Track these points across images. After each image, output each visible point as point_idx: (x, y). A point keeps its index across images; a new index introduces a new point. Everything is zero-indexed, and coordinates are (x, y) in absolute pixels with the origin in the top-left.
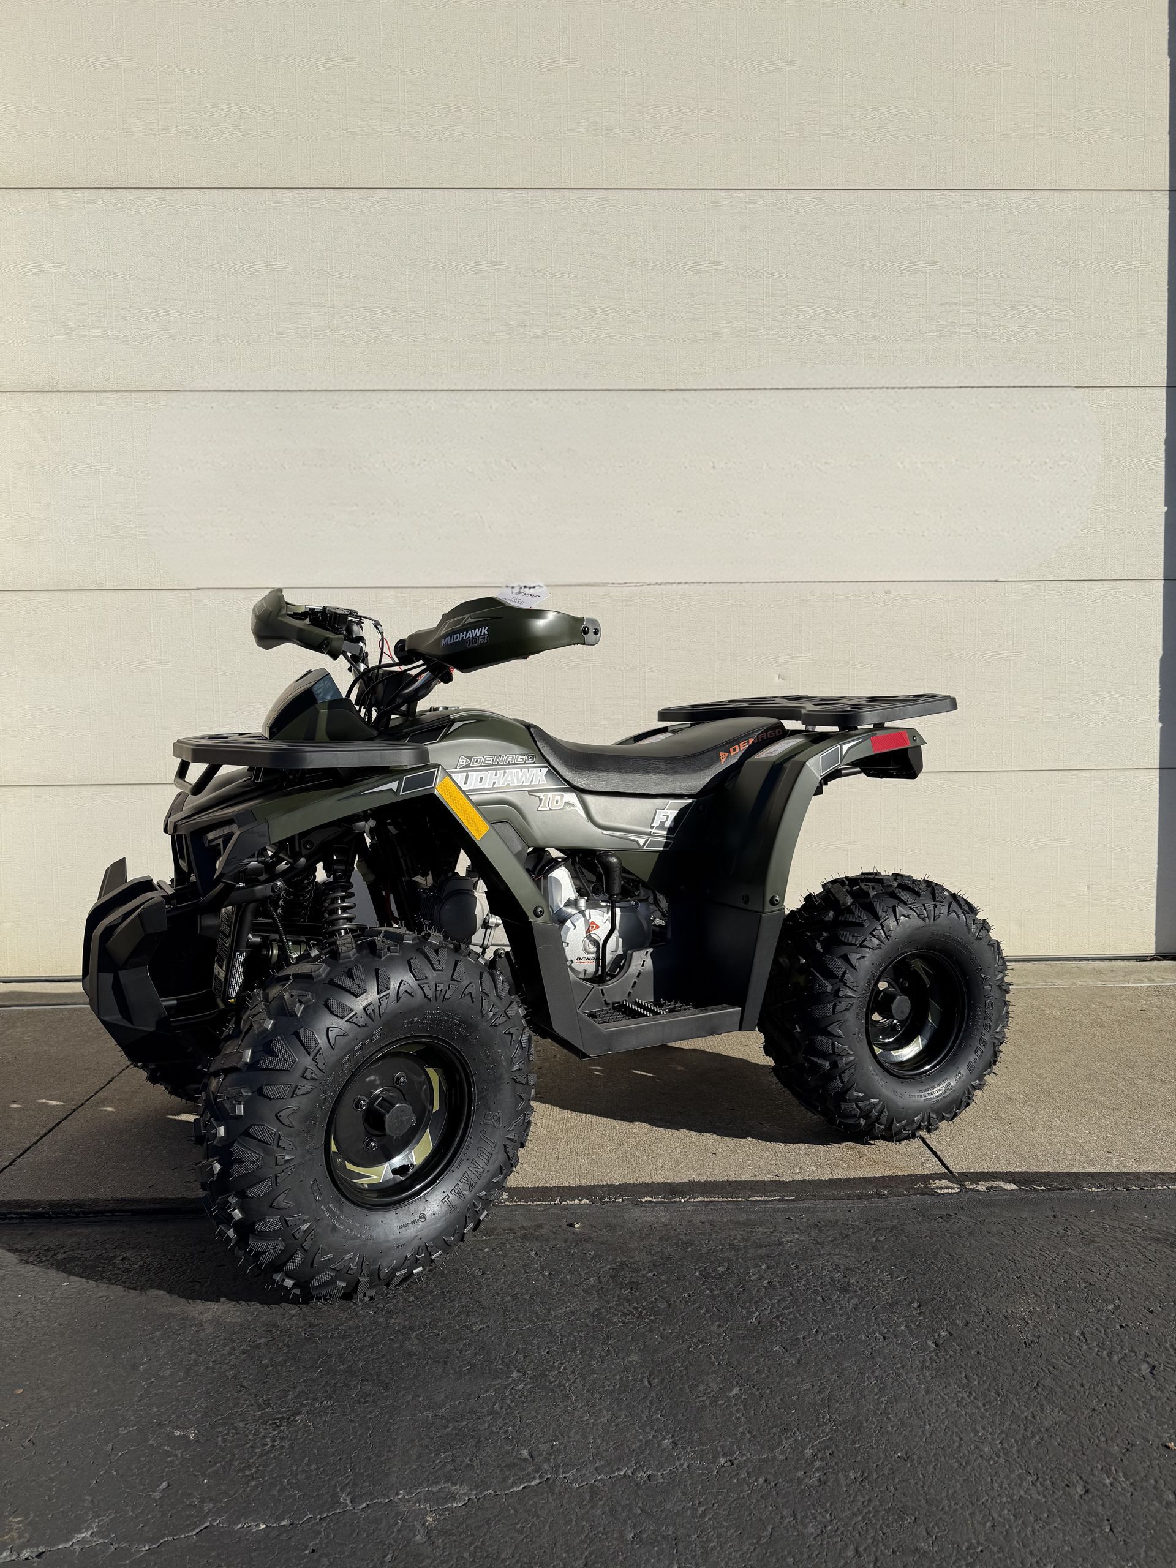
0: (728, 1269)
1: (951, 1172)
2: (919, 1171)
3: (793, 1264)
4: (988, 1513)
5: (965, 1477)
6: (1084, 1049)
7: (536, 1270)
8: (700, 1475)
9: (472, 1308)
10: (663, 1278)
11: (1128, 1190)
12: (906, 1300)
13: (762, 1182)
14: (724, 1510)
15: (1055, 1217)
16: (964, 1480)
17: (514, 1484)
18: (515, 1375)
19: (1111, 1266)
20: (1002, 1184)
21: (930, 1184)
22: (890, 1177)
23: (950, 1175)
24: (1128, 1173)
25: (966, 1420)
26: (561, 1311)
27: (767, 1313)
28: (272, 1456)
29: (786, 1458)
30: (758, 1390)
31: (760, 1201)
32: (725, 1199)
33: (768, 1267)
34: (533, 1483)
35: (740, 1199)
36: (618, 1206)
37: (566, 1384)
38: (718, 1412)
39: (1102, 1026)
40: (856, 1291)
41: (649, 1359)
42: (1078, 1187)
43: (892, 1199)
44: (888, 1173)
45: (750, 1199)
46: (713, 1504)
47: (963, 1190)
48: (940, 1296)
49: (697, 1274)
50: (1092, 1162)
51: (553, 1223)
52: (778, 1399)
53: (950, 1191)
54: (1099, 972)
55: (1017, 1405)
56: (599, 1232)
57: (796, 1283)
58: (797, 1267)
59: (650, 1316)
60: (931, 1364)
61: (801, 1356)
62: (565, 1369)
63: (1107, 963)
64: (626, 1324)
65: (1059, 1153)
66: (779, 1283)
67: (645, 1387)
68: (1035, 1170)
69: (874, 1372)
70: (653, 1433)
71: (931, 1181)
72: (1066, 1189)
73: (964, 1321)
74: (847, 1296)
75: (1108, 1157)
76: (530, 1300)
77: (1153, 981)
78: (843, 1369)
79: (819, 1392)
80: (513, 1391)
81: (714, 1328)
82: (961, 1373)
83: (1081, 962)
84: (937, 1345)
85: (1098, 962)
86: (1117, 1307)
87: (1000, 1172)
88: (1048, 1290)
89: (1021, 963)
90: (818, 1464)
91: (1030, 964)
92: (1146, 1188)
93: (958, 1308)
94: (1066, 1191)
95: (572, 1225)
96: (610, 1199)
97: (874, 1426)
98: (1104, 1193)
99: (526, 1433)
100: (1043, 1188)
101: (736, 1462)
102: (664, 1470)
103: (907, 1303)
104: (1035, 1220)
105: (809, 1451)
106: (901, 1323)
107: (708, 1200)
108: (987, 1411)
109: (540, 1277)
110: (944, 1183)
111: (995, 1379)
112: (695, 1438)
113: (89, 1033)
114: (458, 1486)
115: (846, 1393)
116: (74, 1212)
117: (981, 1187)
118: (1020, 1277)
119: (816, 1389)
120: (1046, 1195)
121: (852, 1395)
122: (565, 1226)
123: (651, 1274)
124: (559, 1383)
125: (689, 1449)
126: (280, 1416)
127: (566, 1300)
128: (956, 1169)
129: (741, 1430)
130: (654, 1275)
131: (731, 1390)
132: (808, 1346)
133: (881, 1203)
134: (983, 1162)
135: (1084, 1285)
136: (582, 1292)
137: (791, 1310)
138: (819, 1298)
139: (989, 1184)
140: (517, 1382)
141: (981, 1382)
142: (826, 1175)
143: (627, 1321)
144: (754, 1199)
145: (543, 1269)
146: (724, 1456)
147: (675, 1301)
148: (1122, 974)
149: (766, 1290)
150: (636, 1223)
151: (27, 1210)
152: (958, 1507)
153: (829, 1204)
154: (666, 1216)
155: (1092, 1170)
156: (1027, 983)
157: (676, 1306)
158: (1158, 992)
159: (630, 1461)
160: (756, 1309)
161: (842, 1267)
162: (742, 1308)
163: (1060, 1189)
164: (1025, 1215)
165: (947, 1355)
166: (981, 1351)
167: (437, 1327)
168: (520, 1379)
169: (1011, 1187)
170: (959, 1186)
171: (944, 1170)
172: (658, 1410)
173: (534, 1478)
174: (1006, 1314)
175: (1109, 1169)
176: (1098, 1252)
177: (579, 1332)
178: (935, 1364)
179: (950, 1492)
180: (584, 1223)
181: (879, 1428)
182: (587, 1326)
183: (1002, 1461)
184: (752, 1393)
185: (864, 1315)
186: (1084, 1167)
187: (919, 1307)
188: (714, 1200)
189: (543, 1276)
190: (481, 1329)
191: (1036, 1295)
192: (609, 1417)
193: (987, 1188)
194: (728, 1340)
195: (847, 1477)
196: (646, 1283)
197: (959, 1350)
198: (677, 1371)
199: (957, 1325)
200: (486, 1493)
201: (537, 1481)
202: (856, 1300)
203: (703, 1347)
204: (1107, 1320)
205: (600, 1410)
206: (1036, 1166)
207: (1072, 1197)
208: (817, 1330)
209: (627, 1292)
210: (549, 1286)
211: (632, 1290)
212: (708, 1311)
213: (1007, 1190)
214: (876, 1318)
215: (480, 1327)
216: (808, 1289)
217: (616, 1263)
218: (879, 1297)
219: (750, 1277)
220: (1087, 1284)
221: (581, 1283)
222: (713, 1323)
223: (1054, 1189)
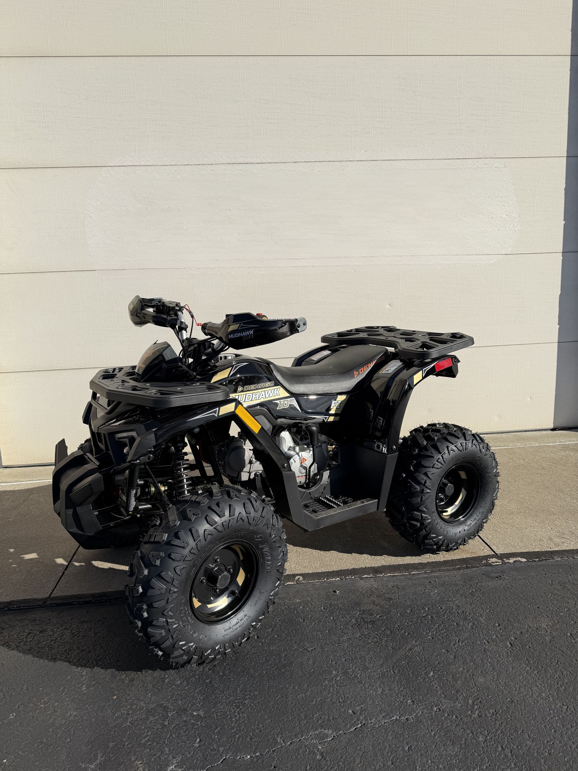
0: (411, 611)
1: (496, 554)
2: (482, 554)
3: (439, 606)
4: (551, 725)
5: (538, 709)
6: (539, 482)
7: (326, 617)
8: (428, 716)
9: (305, 639)
10: (385, 617)
11: (574, 558)
12: (492, 622)
13: (414, 564)
14: (442, 733)
15: (546, 574)
16: (538, 710)
17: (350, 728)
18: (334, 672)
19: (576, 599)
20: (520, 559)
21: (489, 561)
22: (470, 558)
23: (496, 556)
24: (573, 550)
25: (532, 681)
26: (344, 638)
27: (435, 633)
28: (241, 722)
29: (462, 705)
30: (441, 672)
31: (415, 574)
32: (400, 574)
33: (429, 609)
34: (359, 726)
35: (406, 574)
36: (353, 580)
37: (358, 675)
38: (427, 685)
39: (544, 469)
40: (470, 619)
41: (390, 660)
42: (553, 558)
43: (473, 569)
44: (469, 556)
45: (411, 573)
46: (437, 730)
47: (504, 563)
48: (507, 619)
49: (399, 615)
50: (557, 545)
51: (326, 591)
52: (451, 676)
53: (498, 564)
55: (551, 672)
56: (348, 594)
57: (443, 616)
58: (441, 608)
59: (385, 638)
60: (511, 654)
61: (455, 654)
62: (355, 668)
63: (539, 432)
64: (375, 643)
65: (541, 541)
66: (436, 617)
67: (392, 674)
68: (532, 550)
69: (488, 660)
70: (402, 697)
71: (489, 559)
72: (548, 560)
73: (520, 631)
74: (467, 622)
75: (562, 542)
76: (329, 634)
77: (561, 442)
78: (475, 660)
79: (467, 672)
80: (336, 681)
81: (414, 642)
82: (524, 658)
83: (526, 433)
84: (511, 645)
87: (517, 553)
88: (552, 613)
89: (500, 434)
90: (476, 707)
91: (504, 434)
93: (515, 625)
95: (335, 592)
96: (349, 577)
97: (494, 687)
98: (564, 560)
99: (348, 702)
100: (537, 559)
101: (441, 709)
102: (412, 715)
104: (537, 577)
105: (470, 701)
106: (494, 634)
107: (393, 575)
108: (539, 676)
110: (494, 560)
111: (539, 660)
112: (421, 698)
114: (327, 730)
115: (479, 671)
116: (104, 600)
117: (511, 561)
118: (538, 608)
119: (466, 670)
120: (539, 563)
121: (482, 672)
122: (332, 592)
123: (378, 616)
124: (355, 675)
125: (420, 704)
126: (238, 701)
127: (345, 632)
128: (499, 552)
129: (439, 693)
130: (380, 616)
131: (430, 674)
132: (457, 649)
133: (468, 571)
134: (509, 547)
135: (566, 610)
136: (351, 627)
137: (445, 631)
138: (455, 624)
139: (514, 559)
140: (336, 676)
141: (534, 662)
142: (442, 559)
143: (375, 641)
144: (413, 573)
145: (330, 616)
146: (436, 706)
147: (393, 630)
148: (547, 438)
149: (431, 621)
150: (363, 589)
151: (81, 600)
152: (538, 723)
153: (447, 573)
154: (375, 584)
155: (557, 549)
157: (394, 632)
158: (565, 448)
159: (396, 712)
160: (429, 631)
161: (461, 607)
162: (423, 631)
163: (545, 560)
164: (533, 574)
165: (517, 649)
166: (530, 646)
167: (292, 650)
168: (337, 675)
169: (524, 560)
170: (501, 561)
171: (493, 553)
172: (401, 686)
173: (358, 724)
174: (537, 627)
175: (564, 548)
176: (569, 592)
177: (356, 648)
178: (513, 654)
179: (534, 716)
180: (340, 590)
181: (497, 688)
182: (359, 645)
183: (551, 700)
184: (439, 674)
185: (476, 631)
186: (553, 548)
187: (499, 625)
188: (395, 574)
189: (331, 620)
190: (312, 650)
191: (547, 616)
192: (381, 691)
193: (514, 562)
194: (422, 648)
195: (489, 713)
196: (378, 621)
197: (521, 647)
198: (404, 666)
199: (518, 634)
200: (340, 732)
201: (360, 725)
202: (471, 624)
203: (412, 653)
205: (376, 687)
206: (532, 548)
207: (551, 563)
208: (458, 641)
209: (371, 626)
210: (335, 625)
211: (372, 625)
212: (409, 634)
213: (522, 562)
214: (482, 633)
215: (311, 649)
216: (449, 619)
217: (361, 611)
218: (480, 621)
219: (422, 615)
220: (568, 609)
221: (349, 623)
222: (413, 640)
223: (543, 560)
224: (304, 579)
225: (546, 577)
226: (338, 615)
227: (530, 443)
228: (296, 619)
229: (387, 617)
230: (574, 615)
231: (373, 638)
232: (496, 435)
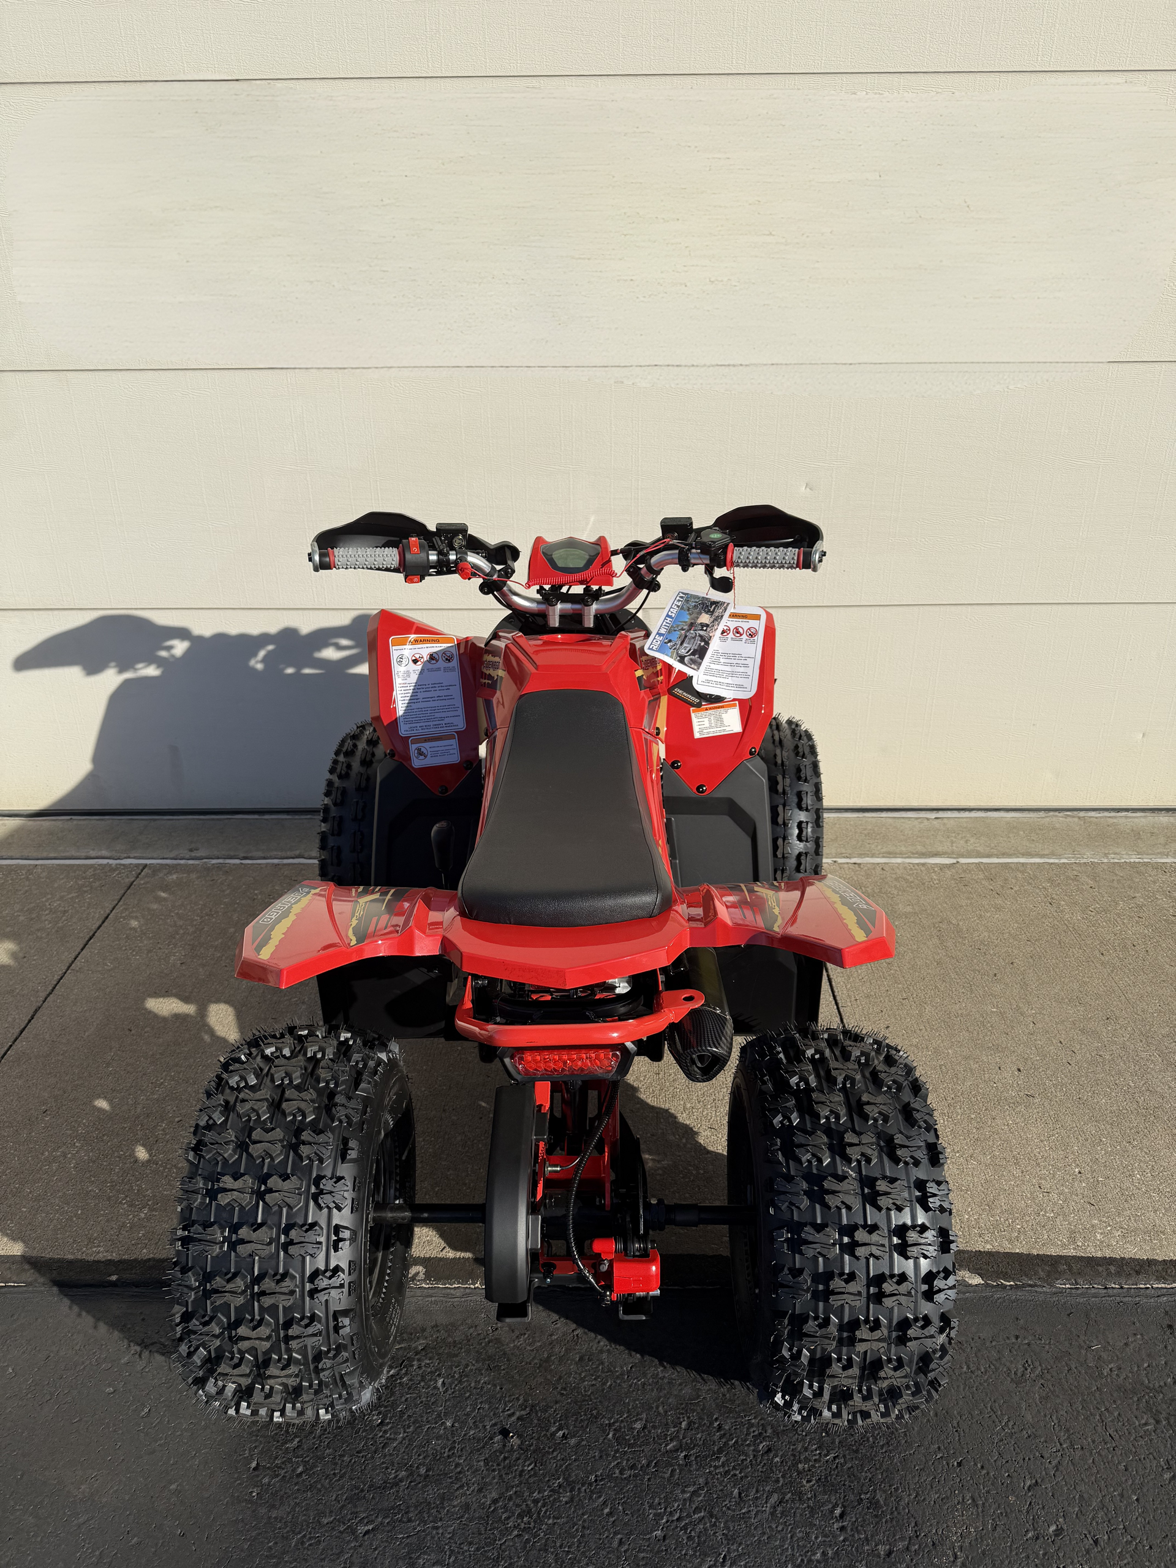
0: (645, 1428)
3: (716, 1419)
7: (439, 1416)
9: (362, 1491)
10: (573, 1441)
11: (1106, 1288)
12: (830, 1502)
15: (1017, 1337)
20: (971, 1276)
24: (1111, 1261)
26: (456, 1503)
27: (675, 1518)
33: (689, 1424)
35: (676, 1287)
39: (1125, 947)
42: (1051, 1281)
48: (868, 1496)
49: (611, 1435)
50: (1073, 1235)
51: (469, 1321)
54: (1136, 834)
57: (714, 1460)
58: (720, 1427)
59: (549, 1518)
65: (1039, 1215)
66: (696, 1457)
68: (1007, 1247)
72: (1037, 1286)
73: (888, 1547)
75: (1093, 1226)
81: (615, 1544)
85: (1139, 814)
86: (1059, 1532)
88: (988, 1492)
89: (1052, 813)
92: (1126, 1286)
93: (884, 1520)
94: (1036, 1289)
98: (1079, 1292)
100: (1012, 1283)
103: (830, 1506)
104: (994, 1343)
106: (818, 1548)
109: (442, 1432)
113: (21, 918)
120: (1013, 1295)
123: (560, 1433)
127: (464, 1480)
130: (564, 1434)
135: (1028, 1483)
136: (482, 1463)
137: (702, 1514)
143: (523, 1526)
144: (690, 1287)
148: (1162, 840)
149: (680, 1471)
155: (1072, 1252)
156: (1053, 854)
157: (580, 1500)
160: (665, 1509)
161: (769, 1431)
162: (651, 1507)
167: (322, 1526)
169: (976, 1280)
174: (935, 1538)
175: (1091, 1251)
176: (1054, 1418)
177: (470, 1543)
182: (480, 1534)
185: (780, 1528)
186: (1064, 1246)
187: (842, 1515)
189: (446, 1428)
190: (367, 1532)
196: (553, 1451)
199: (879, 1556)
202: (775, 1498)
204: (1045, 1554)
206: (1010, 1241)
207: (1042, 1298)
208: (725, 1556)
209: (530, 1468)
210: (449, 1450)
211: (535, 1466)
212: (610, 1514)
213: (971, 1285)
214: (792, 1537)
215: (366, 1528)
216: (726, 1472)
217: (526, 1407)
218: (801, 1493)
219: (667, 1445)
220: (1034, 1481)
221: (484, 1447)
222: (616, 1534)
223: (1024, 1286)
224: (428, 1276)
225: (1016, 1347)
226: (468, 1415)
227: (1117, 850)
228: (365, 1416)
229: (579, 1443)
230: (1043, 1507)
231: (521, 1516)
232: (1042, 814)
